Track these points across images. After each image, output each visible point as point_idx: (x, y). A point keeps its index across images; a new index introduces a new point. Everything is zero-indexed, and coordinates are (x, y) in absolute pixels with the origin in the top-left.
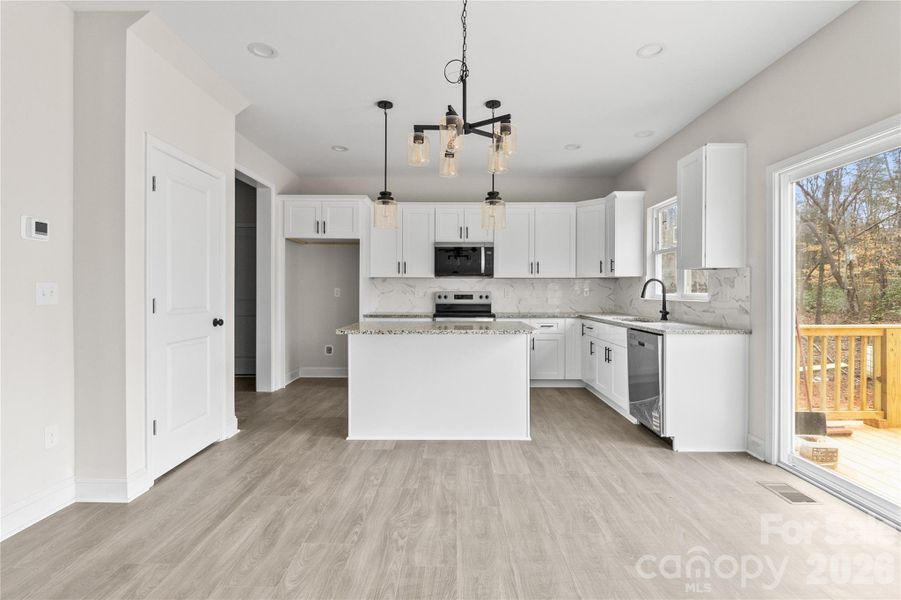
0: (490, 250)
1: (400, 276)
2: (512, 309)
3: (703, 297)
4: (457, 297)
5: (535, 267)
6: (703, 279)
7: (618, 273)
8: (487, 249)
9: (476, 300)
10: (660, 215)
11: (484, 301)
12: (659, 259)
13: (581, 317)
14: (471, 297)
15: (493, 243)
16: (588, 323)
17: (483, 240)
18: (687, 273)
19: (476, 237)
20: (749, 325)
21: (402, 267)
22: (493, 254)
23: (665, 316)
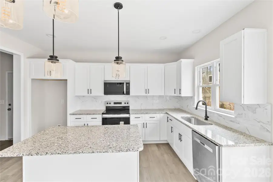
0: (128, 84)
1: (89, 95)
4: (115, 103)
5: (147, 91)
7: (183, 95)
9: (123, 105)
10: (201, 70)
11: (126, 105)
13: (167, 113)
14: (121, 103)
15: (130, 81)
16: (170, 117)
21: (89, 91)
22: (129, 86)
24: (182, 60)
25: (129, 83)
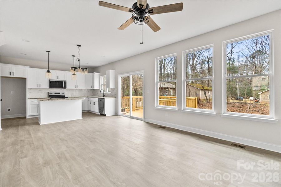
1: (38, 88)
2: (70, 96)
3: (110, 93)
4: (55, 93)
5: (76, 86)
6: (110, 90)
7: (95, 88)
8: (65, 82)
9: (61, 94)
10: (103, 78)
11: (63, 94)
12: (102, 86)
13: (87, 97)
14: (59, 93)
16: (89, 98)
17: (64, 80)
18: (107, 89)
19: (61, 79)
20: (115, 96)
21: (39, 86)
23: (104, 96)
24: (95, 73)
25: (66, 82)
